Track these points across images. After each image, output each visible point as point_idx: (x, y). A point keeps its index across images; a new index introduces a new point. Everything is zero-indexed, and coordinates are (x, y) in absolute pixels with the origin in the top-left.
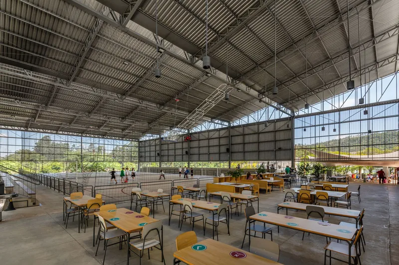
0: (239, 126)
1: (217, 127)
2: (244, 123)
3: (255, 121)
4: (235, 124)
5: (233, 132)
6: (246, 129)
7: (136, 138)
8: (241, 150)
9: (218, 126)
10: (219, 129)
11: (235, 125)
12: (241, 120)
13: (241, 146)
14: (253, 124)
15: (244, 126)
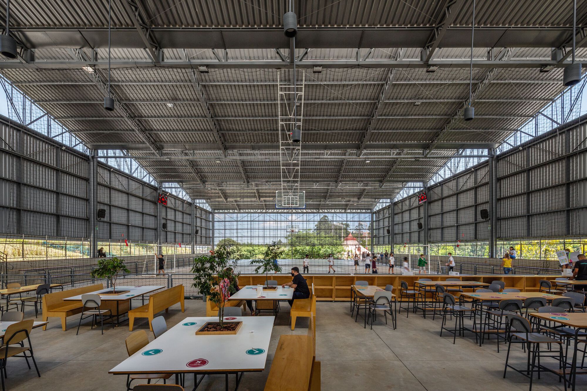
0: (515, 151)
1: (470, 165)
2: (526, 139)
3: (555, 126)
4: (506, 148)
5: (504, 169)
6: (533, 151)
7: (368, 208)
8: (522, 211)
9: (473, 162)
10: (474, 167)
11: (505, 150)
12: (518, 134)
13: (522, 200)
14: (551, 135)
15: (527, 146)
